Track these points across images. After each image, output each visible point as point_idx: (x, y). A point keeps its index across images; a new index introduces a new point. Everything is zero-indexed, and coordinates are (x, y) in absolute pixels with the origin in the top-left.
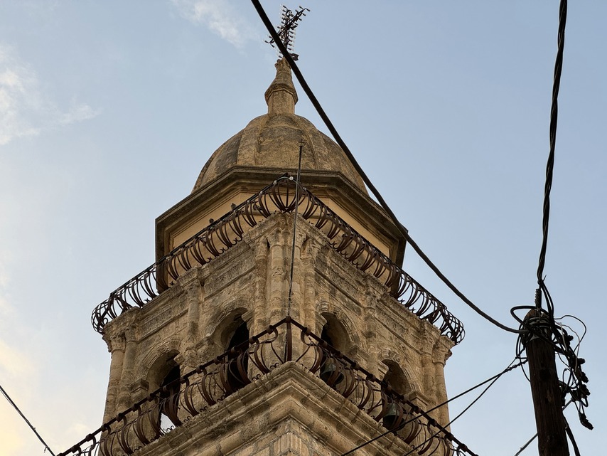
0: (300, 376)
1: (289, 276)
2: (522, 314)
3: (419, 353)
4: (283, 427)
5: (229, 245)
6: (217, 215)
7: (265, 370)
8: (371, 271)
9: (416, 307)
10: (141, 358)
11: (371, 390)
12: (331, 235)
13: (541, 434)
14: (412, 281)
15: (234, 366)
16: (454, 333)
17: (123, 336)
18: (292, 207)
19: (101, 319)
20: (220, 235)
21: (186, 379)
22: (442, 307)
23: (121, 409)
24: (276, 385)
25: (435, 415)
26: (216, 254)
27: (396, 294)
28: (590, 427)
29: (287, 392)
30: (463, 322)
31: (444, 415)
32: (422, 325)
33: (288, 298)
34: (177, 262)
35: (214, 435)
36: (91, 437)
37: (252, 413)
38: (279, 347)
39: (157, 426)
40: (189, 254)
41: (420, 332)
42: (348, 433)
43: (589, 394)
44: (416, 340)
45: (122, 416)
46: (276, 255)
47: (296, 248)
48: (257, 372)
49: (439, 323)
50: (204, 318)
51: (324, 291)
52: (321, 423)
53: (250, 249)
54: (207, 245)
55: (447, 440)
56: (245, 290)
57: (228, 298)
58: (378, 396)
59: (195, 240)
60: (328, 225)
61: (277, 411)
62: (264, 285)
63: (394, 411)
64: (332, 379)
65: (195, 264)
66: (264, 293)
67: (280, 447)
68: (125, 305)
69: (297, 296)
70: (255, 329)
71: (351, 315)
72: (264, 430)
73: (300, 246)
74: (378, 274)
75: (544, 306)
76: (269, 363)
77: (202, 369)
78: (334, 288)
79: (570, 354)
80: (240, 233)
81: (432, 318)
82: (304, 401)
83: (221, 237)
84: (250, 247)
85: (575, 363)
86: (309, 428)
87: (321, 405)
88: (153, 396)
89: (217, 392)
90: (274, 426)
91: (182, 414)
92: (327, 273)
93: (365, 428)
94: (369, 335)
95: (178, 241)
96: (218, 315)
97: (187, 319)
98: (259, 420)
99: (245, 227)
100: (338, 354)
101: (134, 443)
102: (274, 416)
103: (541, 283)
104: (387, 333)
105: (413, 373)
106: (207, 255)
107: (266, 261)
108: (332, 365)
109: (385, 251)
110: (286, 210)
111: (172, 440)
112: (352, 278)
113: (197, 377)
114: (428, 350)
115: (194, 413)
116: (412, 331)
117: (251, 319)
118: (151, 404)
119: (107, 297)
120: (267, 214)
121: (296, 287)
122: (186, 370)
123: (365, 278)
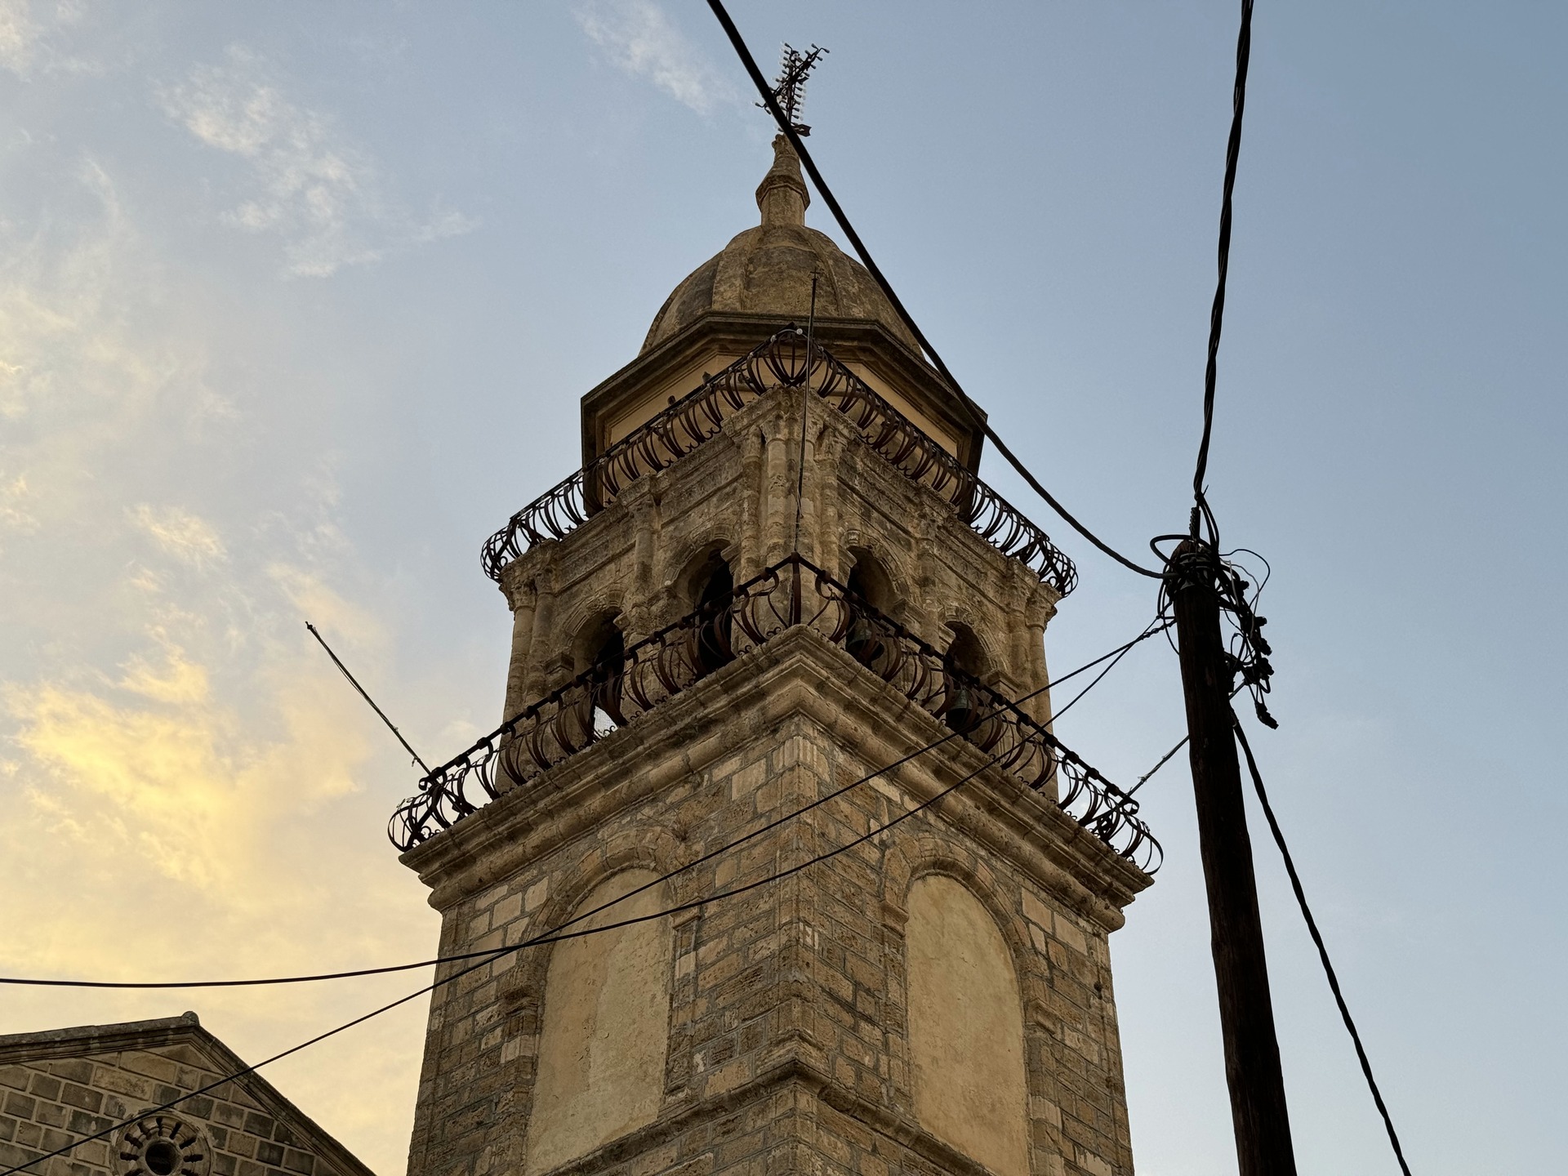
0: (815, 647)
1: (795, 488)
2: (1169, 548)
3: (1007, 610)
4: (789, 727)
5: (700, 439)
6: (681, 391)
7: (758, 639)
8: (927, 480)
9: (1001, 537)
10: (561, 620)
11: (927, 670)
12: (864, 422)
13: (1194, 737)
14: (994, 496)
15: (708, 632)
16: (1061, 580)
17: (531, 585)
18: (802, 378)
19: (496, 558)
20: (685, 423)
21: (633, 653)
22: (1041, 538)
23: (531, 700)
24: (776, 662)
25: (1029, 709)
26: (679, 453)
27: (968, 516)
28: (1273, 724)
29: (793, 674)
30: (1076, 561)
31: (1043, 707)
32: (1010, 566)
33: (794, 525)
34: (616, 467)
35: (678, 741)
36: (485, 742)
37: (737, 707)
38: (781, 602)
39: (588, 725)
40: (636, 453)
41: (1006, 579)
42: (892, 737)
43: (1272, 672)
44: (1000, 590)
45: (532, 711)
46: (776, 454)
47: (806, 443)
48: (746, 641)
49: (1037, 562)
50: (661, 557)
51: (853, 513)
52: (848, 721)
53: (733, 445)
54: (665, 439)
55: (1047, 745)
56: (727, 511)
57: (699, 524)
58: (939, 679)
59: (645, 431)
60: (859, 406)
61: (778, 701)
62: (756, 502)
63: (964, 702)
64: (865, 652)
65: (646, 470)
66: (756, 516)
67: (783, 759)
68: (534, 536)
69: (809, 519)
70: (743, 573)
71: (894, 550)
72: (757, 731)
73: (813, 441)
74: (938, 485)
75: (1204, 535)
76: (764, 627)
77: (658, 637)
78: (868, 508)
79: (1243, 611)
80: (717, 419)
81: (1025, 555)
82: (821, 686)
83: (686, 426)
84: (733, 443)
85: (1251, 625)
86: (829, 729)
87: (849, 693)
88: (581, 681)
89: (681, 674)
90: (772, 726)
91: (628, 707)
92: (856, 483)
93: (917, 729)
94: (924, 582)
95: (618, 433)
96: (683, 551)
97: (633, 557)
98: (750, 717)
99: (726, 410)
100: (874, 614)
101: (553, 751)
102: (773, 711)
103: (1200, 497)
104: (953, 580)
105: (995, 642)
106: (665, 456)
107: (759, 465)
108: (866, 631)
109: (951, 448)
110: (792, 382)
111: (611, 747)
112: (898, 491)
113: (651, 650)
114: (1020, 606)
115: (647, 706)
116: (992, 576)
117: (736, 557)
118: (578, 691)
119: (505, 524)
120: (760, 389)
121: (808, 506)
122: (632, 638)
123: (918, 491)
